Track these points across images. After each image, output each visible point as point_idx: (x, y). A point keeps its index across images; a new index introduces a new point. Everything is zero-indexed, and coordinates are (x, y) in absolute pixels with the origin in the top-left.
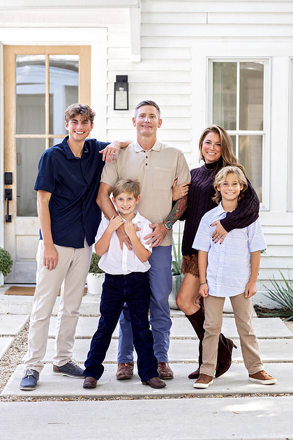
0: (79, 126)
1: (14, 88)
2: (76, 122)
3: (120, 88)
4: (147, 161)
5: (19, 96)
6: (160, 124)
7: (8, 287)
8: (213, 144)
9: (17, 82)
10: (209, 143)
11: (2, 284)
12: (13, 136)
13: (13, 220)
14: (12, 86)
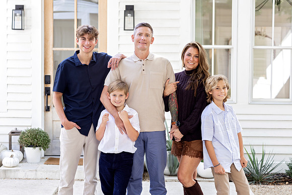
0: (87, 42)
1: (52, 14)
2: (84, 39)
3: (129, 15)
4: (144, 68)
5: (55, 21)
6: (152, 41)
7: (47, 158)
8: (192, 56)
9: (54, 10)
10: (189, 55)
11: (43, 156)
12: (51, 49)
13: (51, 110)
14: (50, 13)
